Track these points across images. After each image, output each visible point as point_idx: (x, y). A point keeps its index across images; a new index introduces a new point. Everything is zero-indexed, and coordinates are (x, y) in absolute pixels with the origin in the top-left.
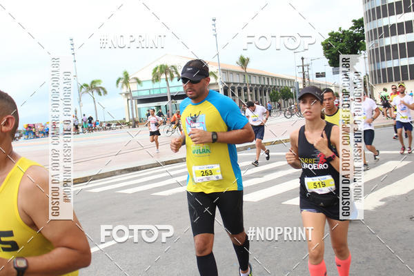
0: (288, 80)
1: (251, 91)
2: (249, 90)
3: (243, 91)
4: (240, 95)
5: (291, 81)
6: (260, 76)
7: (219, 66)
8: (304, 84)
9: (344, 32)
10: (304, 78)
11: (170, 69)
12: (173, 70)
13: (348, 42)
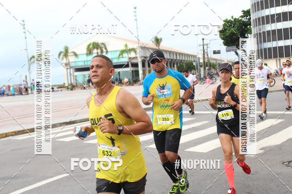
0: (192, 56)
5: (194, 56)
6: (170, 52)
8: (204, 59)
9: (235, 19)
10: (204, 54)
11: (100, 45)
12: (103, 46)
13: (238, 27)
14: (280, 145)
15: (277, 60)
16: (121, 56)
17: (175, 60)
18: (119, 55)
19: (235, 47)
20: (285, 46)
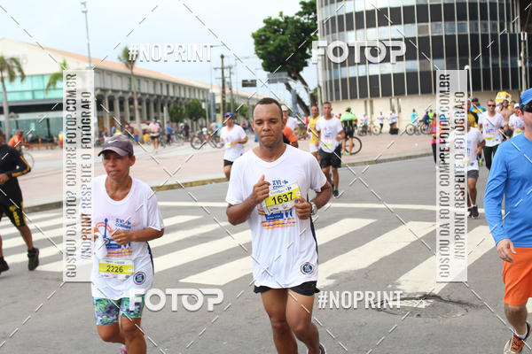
0: (199, 89)
1: (140, 104)
2: (136, 103)
3: (127, 104)
4: (122, 109)
5: (204, 91)
6: (155, 81)
7: (90, 61)
8: (223, 97)
9: (287, 18)
10: (223, 87)
11: (8, 62)
12: (14, 64)
13: (292, 34)
14: (366, 269)
15: (366, 102)
16: (52, 87)
17: (166, 97)
18: (49, 85)
19: (286, 73)
20: (382, 76)
